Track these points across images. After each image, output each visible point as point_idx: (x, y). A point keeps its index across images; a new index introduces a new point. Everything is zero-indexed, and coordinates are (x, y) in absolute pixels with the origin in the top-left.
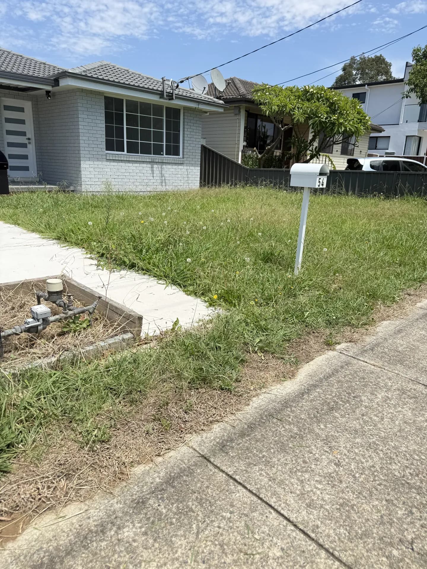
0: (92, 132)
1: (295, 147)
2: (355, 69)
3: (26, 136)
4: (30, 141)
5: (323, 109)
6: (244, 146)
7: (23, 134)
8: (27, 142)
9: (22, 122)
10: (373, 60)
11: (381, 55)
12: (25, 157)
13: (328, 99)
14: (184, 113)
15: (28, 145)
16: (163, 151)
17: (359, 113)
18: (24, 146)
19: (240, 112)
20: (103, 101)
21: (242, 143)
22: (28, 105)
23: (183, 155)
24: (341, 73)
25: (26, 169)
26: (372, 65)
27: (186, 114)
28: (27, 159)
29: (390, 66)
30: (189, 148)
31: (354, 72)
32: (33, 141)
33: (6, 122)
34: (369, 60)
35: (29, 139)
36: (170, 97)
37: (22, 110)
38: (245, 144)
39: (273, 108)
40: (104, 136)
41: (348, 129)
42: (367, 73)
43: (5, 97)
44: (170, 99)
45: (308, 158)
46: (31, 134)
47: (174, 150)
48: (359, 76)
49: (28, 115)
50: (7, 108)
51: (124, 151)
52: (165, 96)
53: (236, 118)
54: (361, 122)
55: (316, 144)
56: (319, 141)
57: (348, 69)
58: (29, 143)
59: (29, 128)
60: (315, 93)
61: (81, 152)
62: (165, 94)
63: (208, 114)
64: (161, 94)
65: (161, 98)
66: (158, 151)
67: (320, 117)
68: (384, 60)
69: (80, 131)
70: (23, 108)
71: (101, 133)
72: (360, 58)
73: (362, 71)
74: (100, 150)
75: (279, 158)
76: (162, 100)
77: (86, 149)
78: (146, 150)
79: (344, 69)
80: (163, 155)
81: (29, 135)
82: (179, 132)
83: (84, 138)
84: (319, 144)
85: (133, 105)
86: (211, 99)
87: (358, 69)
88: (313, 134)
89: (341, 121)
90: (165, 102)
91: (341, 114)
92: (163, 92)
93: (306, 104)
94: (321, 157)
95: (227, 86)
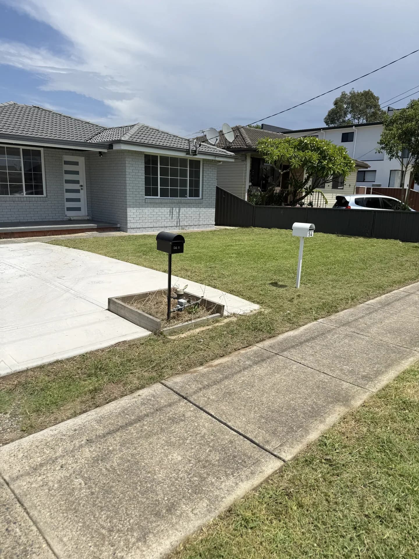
0: (136, 182)
1: (292, 186)
2: (345, 103)
3: (79, 183)
4: (83, 187)
5: (315, 157)
6: (250, 186)
7: (77, 182)
8: (80, 188)
9: (77, 173)
10: (362, 95)
11: (369, 90)
12: (78, 200)
13: (318, 149)
14: (203, 164)
15: (81, 191)
16: (187, 194)
17: (345, 158)
18: (78, 191)
19: (246, 158)
20: (144, 158)
21: (248, 184)
22: (81, 160)
23: (202, 196)
24: (333, 107)
25: (79, 209)
26: (361, 99)
27: (205, 165)
28: (80, 201)
29: (378, 100)
30: (207, 191)
31: (345, 106)
32: (85, 188)
33: (65, 174)
34: (358, 94)
35: (81, 186)
36: (195, 153)
37: (76, 164)
38: (251, 184)
39: (274, 157)
40: (144, 185)
41: (336, 172)
42: (357, 107)
43: (66, 155)
44: (194, 155)
45: (304, 194)
46: (83, 182)
47: (195, 193)
48: (350, 109)
49: (81, 168)
50: (66, 163)
51: (158, 196)
52: (191, 153)
53: (243, 163)
54: (347, 165)
55: (310, 183)
56: (312, 181)
57: (340, 103)
58: (82, 189)
59: (82, 178)
60: (309, 144)
61: (127, 198)
62: (191, 151)
63: (221, 163)
64: (187, 152)
65: (187, 154)
66: (183, 194)
67: (312, 163)
68: (372, 94)
69: (127, 182)
70: (78, 162)
71: (142, 183)
72: (350, 93)
73: (352, 105)
74: (141, 196)
75: (279, 195)
76: (188, 156)
77: (131, 195)
78: (174, 194)
79: (336, 103)
80: (186, 197)
81: (81, 183)
82: (199, 178)
83: (130, 187)
84: (312, 183)
85: (165, 160)
86: (225, 152)
87: (348, 104)
88: (308, 174)
89: (331, 166)
90: (190, 157)
91: (330, 160)
92: (189, 150)
93: (301, 153)
94: (315, 194)
95: (235, 138)
